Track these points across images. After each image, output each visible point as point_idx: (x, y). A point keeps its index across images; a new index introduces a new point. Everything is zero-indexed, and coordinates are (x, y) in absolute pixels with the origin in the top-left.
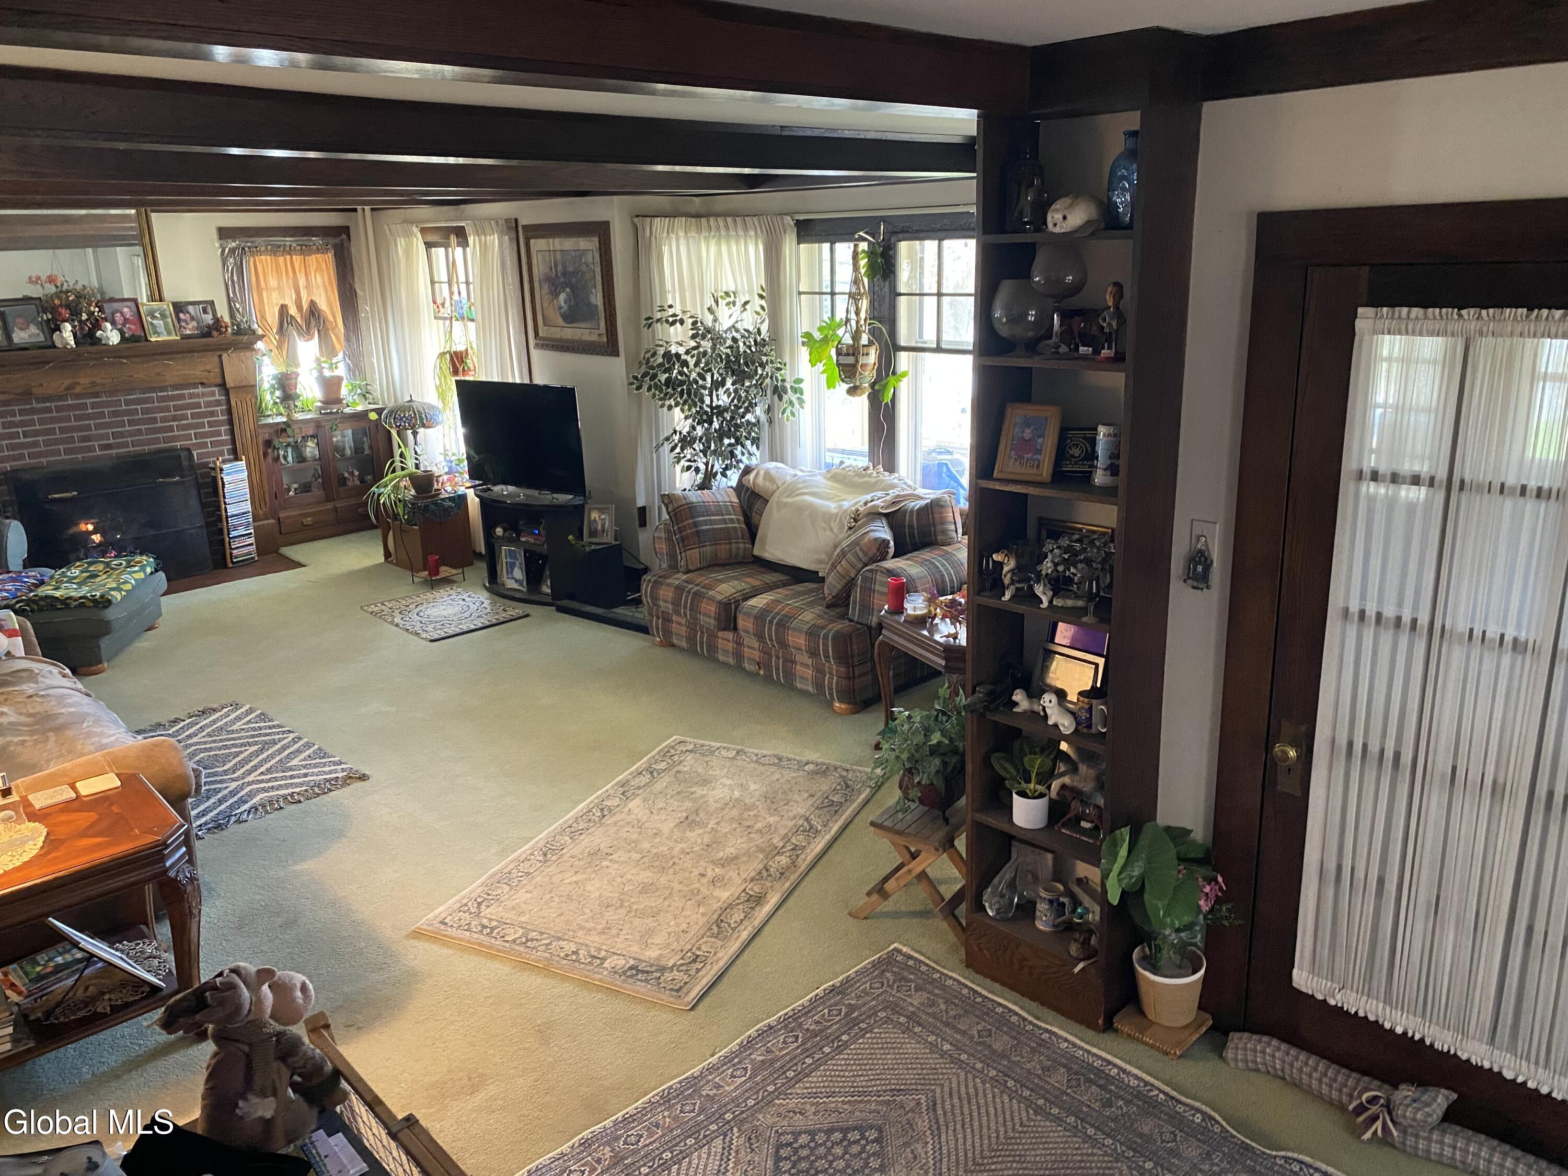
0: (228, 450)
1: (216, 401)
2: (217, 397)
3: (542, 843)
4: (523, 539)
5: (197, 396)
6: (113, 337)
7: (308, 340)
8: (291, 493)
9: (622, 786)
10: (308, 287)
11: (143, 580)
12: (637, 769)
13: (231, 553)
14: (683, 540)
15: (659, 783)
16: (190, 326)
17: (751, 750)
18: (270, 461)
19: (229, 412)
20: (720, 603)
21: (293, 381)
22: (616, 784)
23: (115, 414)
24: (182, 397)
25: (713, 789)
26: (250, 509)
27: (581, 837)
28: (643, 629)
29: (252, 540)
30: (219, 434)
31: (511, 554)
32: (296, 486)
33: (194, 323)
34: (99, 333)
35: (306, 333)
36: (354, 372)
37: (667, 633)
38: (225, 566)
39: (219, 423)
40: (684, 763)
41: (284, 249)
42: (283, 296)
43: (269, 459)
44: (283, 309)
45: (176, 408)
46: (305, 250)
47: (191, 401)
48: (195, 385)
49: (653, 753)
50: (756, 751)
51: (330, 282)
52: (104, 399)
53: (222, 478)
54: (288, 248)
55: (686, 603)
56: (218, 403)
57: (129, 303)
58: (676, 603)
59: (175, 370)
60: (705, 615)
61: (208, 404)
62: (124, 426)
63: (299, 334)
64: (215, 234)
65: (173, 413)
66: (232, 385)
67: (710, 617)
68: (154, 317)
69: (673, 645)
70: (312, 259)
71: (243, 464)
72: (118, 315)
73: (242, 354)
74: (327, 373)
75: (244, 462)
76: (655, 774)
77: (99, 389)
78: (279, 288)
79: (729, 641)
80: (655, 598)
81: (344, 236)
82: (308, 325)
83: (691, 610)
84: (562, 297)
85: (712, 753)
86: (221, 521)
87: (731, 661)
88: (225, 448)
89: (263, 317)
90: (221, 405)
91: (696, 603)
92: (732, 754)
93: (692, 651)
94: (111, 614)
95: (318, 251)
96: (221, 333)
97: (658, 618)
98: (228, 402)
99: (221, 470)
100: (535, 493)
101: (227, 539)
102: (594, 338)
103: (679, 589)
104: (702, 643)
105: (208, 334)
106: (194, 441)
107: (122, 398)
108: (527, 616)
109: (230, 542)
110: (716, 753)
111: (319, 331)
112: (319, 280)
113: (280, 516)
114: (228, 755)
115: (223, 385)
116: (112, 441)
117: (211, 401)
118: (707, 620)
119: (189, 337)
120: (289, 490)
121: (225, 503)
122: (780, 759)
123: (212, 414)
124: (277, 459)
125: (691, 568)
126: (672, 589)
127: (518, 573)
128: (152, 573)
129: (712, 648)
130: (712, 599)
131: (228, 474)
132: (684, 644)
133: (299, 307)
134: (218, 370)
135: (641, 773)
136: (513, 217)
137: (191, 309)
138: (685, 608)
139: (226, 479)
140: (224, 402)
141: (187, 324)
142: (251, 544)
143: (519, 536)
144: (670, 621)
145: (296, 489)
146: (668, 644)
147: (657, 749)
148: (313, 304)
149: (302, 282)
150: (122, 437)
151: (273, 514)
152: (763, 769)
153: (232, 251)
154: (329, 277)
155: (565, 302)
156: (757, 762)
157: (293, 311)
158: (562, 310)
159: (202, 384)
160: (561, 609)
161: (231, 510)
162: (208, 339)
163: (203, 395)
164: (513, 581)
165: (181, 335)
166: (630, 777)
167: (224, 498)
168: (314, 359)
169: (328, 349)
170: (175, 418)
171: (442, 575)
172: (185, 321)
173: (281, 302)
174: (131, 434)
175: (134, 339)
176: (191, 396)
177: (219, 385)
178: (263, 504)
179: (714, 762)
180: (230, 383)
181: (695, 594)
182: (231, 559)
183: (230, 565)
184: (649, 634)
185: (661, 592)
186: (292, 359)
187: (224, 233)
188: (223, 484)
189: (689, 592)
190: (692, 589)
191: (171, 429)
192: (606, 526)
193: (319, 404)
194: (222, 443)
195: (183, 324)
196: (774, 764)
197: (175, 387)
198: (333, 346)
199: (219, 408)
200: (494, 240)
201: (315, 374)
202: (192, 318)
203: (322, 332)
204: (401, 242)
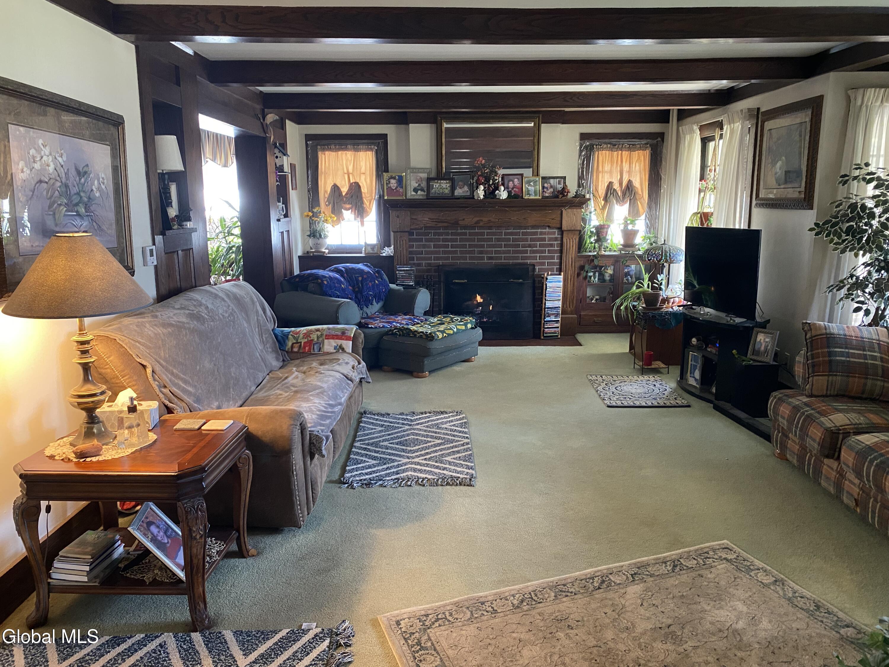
0: (557, 268)
1: (556, 238)
2: (556, 236)
3: (530, 589)
4: (709, 350)
5: (545, 233)
6: (503, 194)
7: (622, 205)
8: (593, 301)
9: (639, 568)
10: (629, 172)
11: (463, 330)
12: (665, 557)
13: (544, 330)
14: (814, 366)
15: (674, 578)
16: (549, 191)
17: (792, 584)
18: (582, 278)
19: (562, 245)
20: (827, 429)
21: (605, 230)
22: (635, 564)
23: (498, 240)
24: (535, 234)
25: (721, 608)
26: (561, 306)
27: (564, 599)
28: (767, 437)
29: (558, 325)
30: (553, 258)
31: (695, 358)
32: (597, 297)
33: (552, 190)
34: (497, 192)
35: (621, 200)
36: (650, 229)
37: (783, 447)
38: (539, 338)
39: (555, 252)
40: (713, 570)
41: (618, 147)
42: (611, 176)
43: (581, 277)
44: (611, 183)
45: (532, 240)
46: (632, 148)
47: (541, 236)
48: (544, 227)
49: (692, 548)
50: (797, 587)
51: (645, 169)
52: (494, 231)
53: (546, 284)
54: (620, 146)
55: (798, 422)
56: (556, 239)
57: (518, 177)
58: (791, 420)
59: (534, 217)
60: (811, 438)
61: (550, 239)
62: (502, 247)
63: (617, 201)
64: (578, 137)
65: (529, 243)
66: (565, 229)
67: (814, 440)
68: (530, 185)
69: (787, 460)
70: (636, 154)
71: (561, 277)
72: (511, 183)
73: (575, 210)
74: (630, 227)
75: (562, 276)
76: (678, 569)
77: (491, 224)
78: (611, 172)
79: (832, 469)
80: (776, 413)
81: (659, 139)
82: (624, 194)
83: (801, 430)
84: (779, 164)
85: (749, 570)
86: (541, 310)
87: (832, 490)
88: (555, 267)
89: (597, 190)
90: (558, 241)
91: (806, 424)
92: (768, 580)
93: (800, 468)
94: (434, 346)
95: (640, 149)
96: (564, 196)
97: (779, 432)
98: (562, 238)
99: (547, 279)
100: (723, 315)
101: (543, 322)
102: (796, 195)
103: (796, 409)
104: (809, 464)
105: (557, 197)
106: (538, 261)
107: (503, 231)
108: (689, 406)
109: (544, 324)
110: (752, 574)
111: (630, 199)
112: (637, 168)
113: (582, 313)
114: (422, 441)
115: (560, 228)
116: (494, 255)
117: (552, 238)
118: (812, 443)
119: (547, 197)
120: (592, 299)
121: (545, 300)
122: (818, 607)
123: (552, 245)
124: (586, 278)
125: (815, 393)
126: (790, 407)
127: (697, 374)
128: (472, 328)
129: (818, 472)
130: (821, 424)
131: (550, 282)
132: (795, 461)
133: (621, 184)
134: (559, 219)
135: (665, 563)
136: (756, 107)
137: (552, 181)
138: (797, 427)
139: (548, 285)
140: (559, 239)
141: (548, 190)
142: (558, 327)
143: (707, 346)
144: (787, 437)
145: (597, 299)
146: (782, 457)
147: (697, 547)
148: (630, 182)
149: (626, 167)
150: (499, 254)
151: (577, 311)
152: (791, 609)
153: (586, 147)
154: (645, 166)
155: (780, 169)
156: (789, 599)
157: (616, 186)
158: (777, 175)
159: (549, 226)
160: (717, 408)
161: (549, 304)
162: (556, 199)
163: (549, 233)
164: (693, 379)
165: (542, 196)
166: (653, 562)
167: (546, 296)
168: (623, 218)
169: (634, 213)
170: (530, 246)
171: (653, 367)
172: (547, 188)
173: (610, 180)
174: (504, 252)
175: (516, 196)
176: (541, 233)
177: (558, 228)
178: (571, 304)
179: (745, 579)
180: (564, 227)
181: (808, 416)
182: (543, 334)
183: (542, 338)
184: (770, 442)
185: (782, 408)
186: (609, 217)
187: (584, 137)
188: (546, 288)
189: (803, 413)
190: (807, 411)
191: (526, 252)
192: (769, 347)
193: (621, 247)
194: (553, 264)
195: (545, 190)
196: (807, 611)
197: (533, 227)
198: (638, 210)
199: (556, 242)
200: (738, 126)
201: (622, 227)
202: (551, 187)
203: (632, 201)
204: (688, 137)
